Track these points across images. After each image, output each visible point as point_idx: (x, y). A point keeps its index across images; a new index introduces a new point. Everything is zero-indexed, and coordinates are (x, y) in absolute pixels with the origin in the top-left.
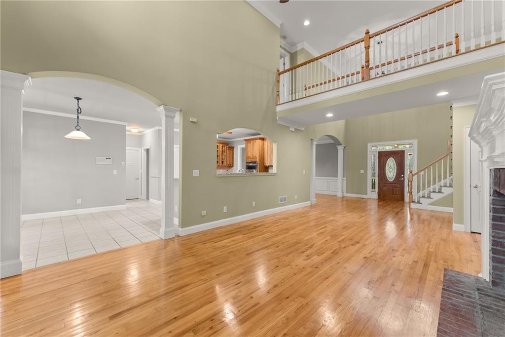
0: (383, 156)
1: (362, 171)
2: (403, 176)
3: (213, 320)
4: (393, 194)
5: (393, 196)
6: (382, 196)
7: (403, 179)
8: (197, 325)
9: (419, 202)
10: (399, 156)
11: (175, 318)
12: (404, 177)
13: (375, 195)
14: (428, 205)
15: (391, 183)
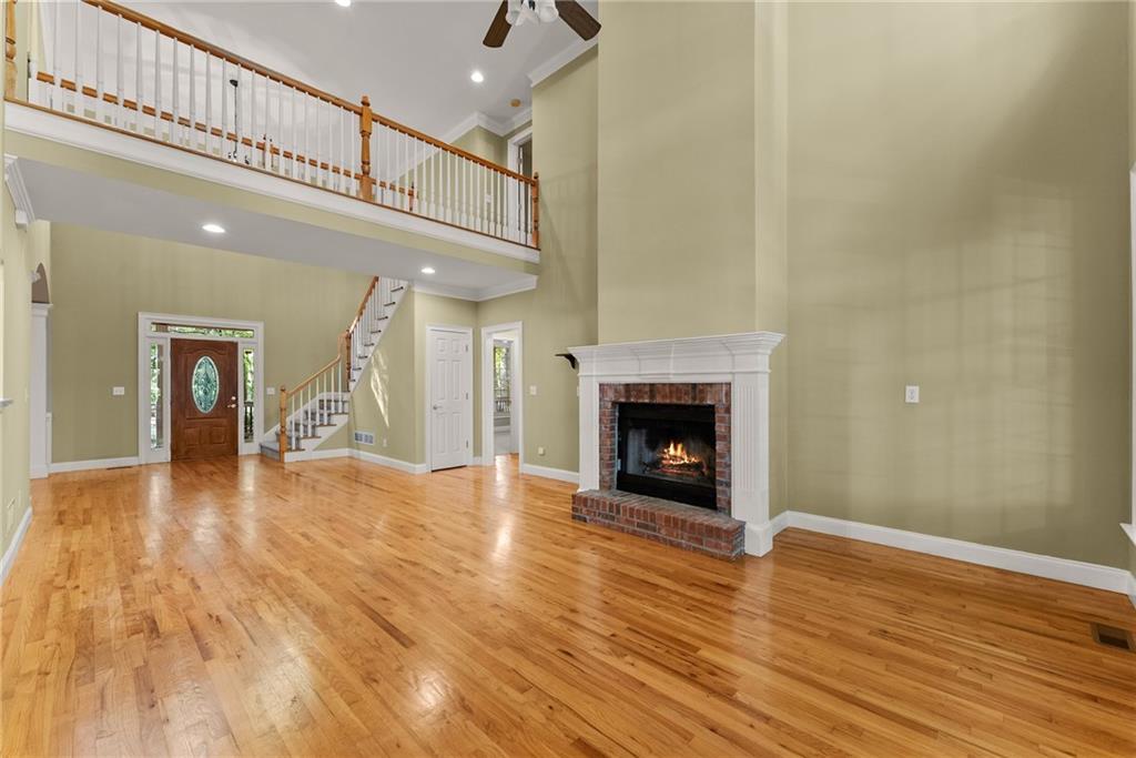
0: (184, 353)
1: (119, 391)
2: (234, 398)
3: (692, 675)
4: (212, 443)
5: (212, 447)
6: (183, 450)
7: (233, 406)
8: (714, 692)
9: (298, 449)
10: (226, 355)
11: (712, 730)
12: (236, 402)
13: (165, 454)
14: (314, 450)
15: (206, 417)
